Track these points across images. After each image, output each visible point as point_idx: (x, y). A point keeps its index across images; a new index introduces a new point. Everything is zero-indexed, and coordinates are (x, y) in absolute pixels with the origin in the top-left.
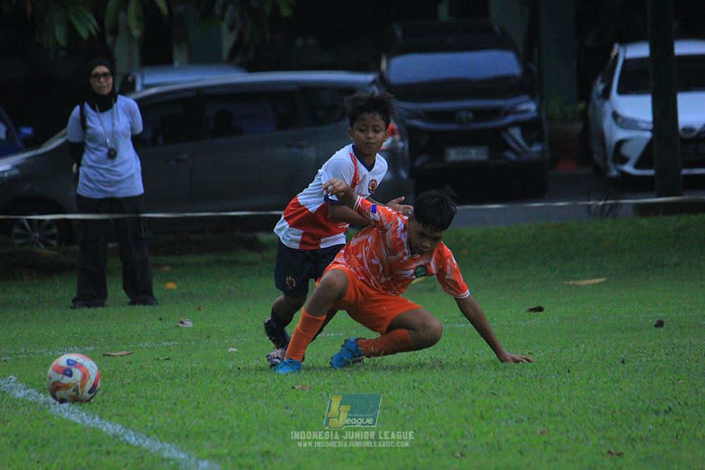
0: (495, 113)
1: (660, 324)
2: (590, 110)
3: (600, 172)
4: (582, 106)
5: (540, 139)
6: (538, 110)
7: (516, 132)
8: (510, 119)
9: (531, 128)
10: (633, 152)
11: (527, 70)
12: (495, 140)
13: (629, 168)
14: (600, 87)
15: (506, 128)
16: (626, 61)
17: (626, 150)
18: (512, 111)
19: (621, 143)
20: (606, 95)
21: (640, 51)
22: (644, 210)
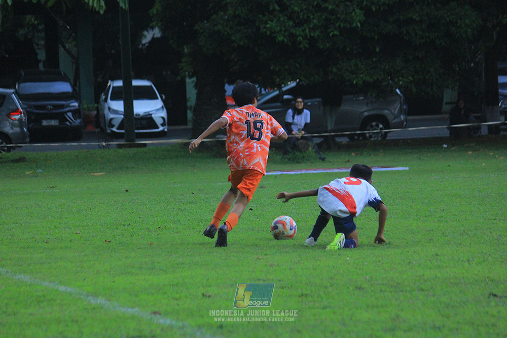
0: (62, 106)
1: (127, 191)
2: (100, 106)
3: (103, 131)
4: (96, 105)
5: (80, 117)
6: (79, 106)
7: (70, 114)
8: (68, 109)
9: (76, 112)
10: (116, 123)
11: (74, 90)
12: (62, 117)
13: (114, 129)
14: (103, 97)
15: (66, 113)
16: (113, 87)
17: (113, 122)
18: (68, 106)
19: (111, 119)
20: (106, 100)
21: (119, 83)
22: (120, 146)
